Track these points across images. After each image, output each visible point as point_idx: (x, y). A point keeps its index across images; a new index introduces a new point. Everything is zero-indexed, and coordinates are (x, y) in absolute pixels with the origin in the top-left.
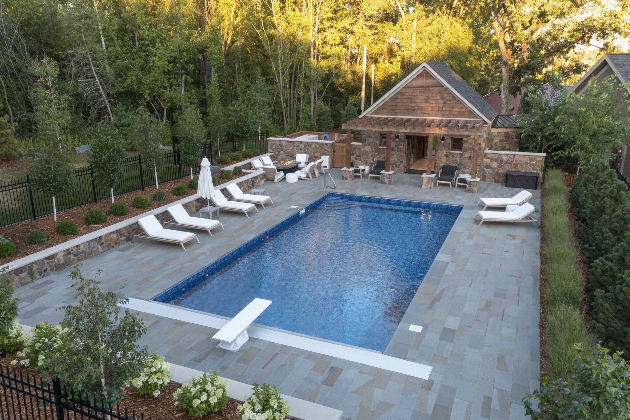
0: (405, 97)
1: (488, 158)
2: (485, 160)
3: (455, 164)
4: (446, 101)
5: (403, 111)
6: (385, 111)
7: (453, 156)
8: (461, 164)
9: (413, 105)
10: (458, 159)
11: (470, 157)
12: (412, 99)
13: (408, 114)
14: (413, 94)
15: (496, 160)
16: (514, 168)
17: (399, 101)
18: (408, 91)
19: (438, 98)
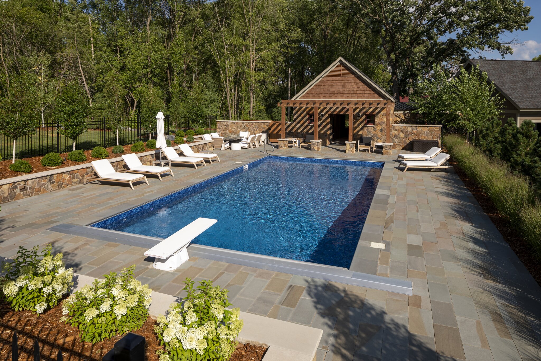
0: (327, 84)
1: (396, 130)
2: (393, 131)
3: (370, 136)
4: (359, 86)
5: (325, 95)
6: (310, 95)
7: (368, 129)
8: (374, 136)
9: (333, 90)
10: (372, 132)
11: (381, 130)
12: (332, 85)
13: (330, 97)
14: (333, 82)
15: (402, 131)
16: (418, 137)
17: (322, 87)
18: (329, 79)
19: (353, 84)
